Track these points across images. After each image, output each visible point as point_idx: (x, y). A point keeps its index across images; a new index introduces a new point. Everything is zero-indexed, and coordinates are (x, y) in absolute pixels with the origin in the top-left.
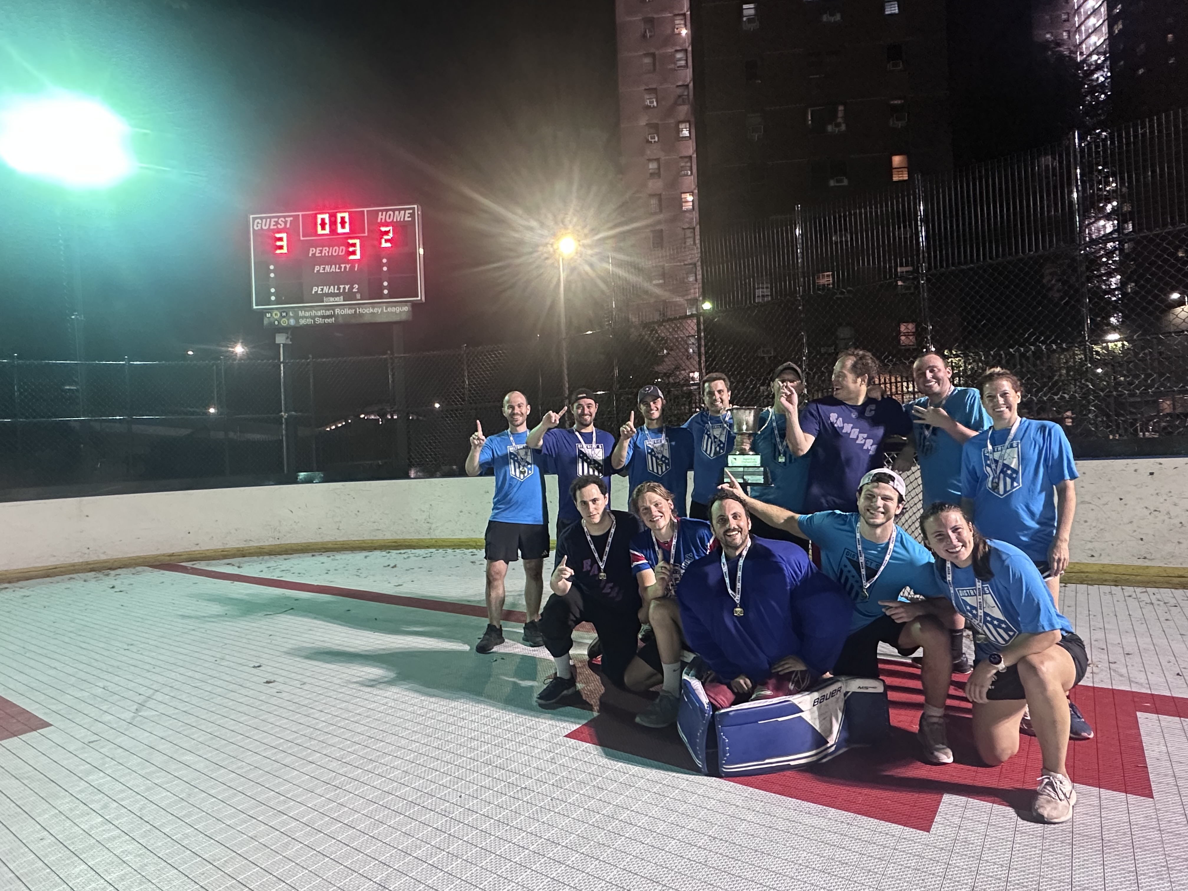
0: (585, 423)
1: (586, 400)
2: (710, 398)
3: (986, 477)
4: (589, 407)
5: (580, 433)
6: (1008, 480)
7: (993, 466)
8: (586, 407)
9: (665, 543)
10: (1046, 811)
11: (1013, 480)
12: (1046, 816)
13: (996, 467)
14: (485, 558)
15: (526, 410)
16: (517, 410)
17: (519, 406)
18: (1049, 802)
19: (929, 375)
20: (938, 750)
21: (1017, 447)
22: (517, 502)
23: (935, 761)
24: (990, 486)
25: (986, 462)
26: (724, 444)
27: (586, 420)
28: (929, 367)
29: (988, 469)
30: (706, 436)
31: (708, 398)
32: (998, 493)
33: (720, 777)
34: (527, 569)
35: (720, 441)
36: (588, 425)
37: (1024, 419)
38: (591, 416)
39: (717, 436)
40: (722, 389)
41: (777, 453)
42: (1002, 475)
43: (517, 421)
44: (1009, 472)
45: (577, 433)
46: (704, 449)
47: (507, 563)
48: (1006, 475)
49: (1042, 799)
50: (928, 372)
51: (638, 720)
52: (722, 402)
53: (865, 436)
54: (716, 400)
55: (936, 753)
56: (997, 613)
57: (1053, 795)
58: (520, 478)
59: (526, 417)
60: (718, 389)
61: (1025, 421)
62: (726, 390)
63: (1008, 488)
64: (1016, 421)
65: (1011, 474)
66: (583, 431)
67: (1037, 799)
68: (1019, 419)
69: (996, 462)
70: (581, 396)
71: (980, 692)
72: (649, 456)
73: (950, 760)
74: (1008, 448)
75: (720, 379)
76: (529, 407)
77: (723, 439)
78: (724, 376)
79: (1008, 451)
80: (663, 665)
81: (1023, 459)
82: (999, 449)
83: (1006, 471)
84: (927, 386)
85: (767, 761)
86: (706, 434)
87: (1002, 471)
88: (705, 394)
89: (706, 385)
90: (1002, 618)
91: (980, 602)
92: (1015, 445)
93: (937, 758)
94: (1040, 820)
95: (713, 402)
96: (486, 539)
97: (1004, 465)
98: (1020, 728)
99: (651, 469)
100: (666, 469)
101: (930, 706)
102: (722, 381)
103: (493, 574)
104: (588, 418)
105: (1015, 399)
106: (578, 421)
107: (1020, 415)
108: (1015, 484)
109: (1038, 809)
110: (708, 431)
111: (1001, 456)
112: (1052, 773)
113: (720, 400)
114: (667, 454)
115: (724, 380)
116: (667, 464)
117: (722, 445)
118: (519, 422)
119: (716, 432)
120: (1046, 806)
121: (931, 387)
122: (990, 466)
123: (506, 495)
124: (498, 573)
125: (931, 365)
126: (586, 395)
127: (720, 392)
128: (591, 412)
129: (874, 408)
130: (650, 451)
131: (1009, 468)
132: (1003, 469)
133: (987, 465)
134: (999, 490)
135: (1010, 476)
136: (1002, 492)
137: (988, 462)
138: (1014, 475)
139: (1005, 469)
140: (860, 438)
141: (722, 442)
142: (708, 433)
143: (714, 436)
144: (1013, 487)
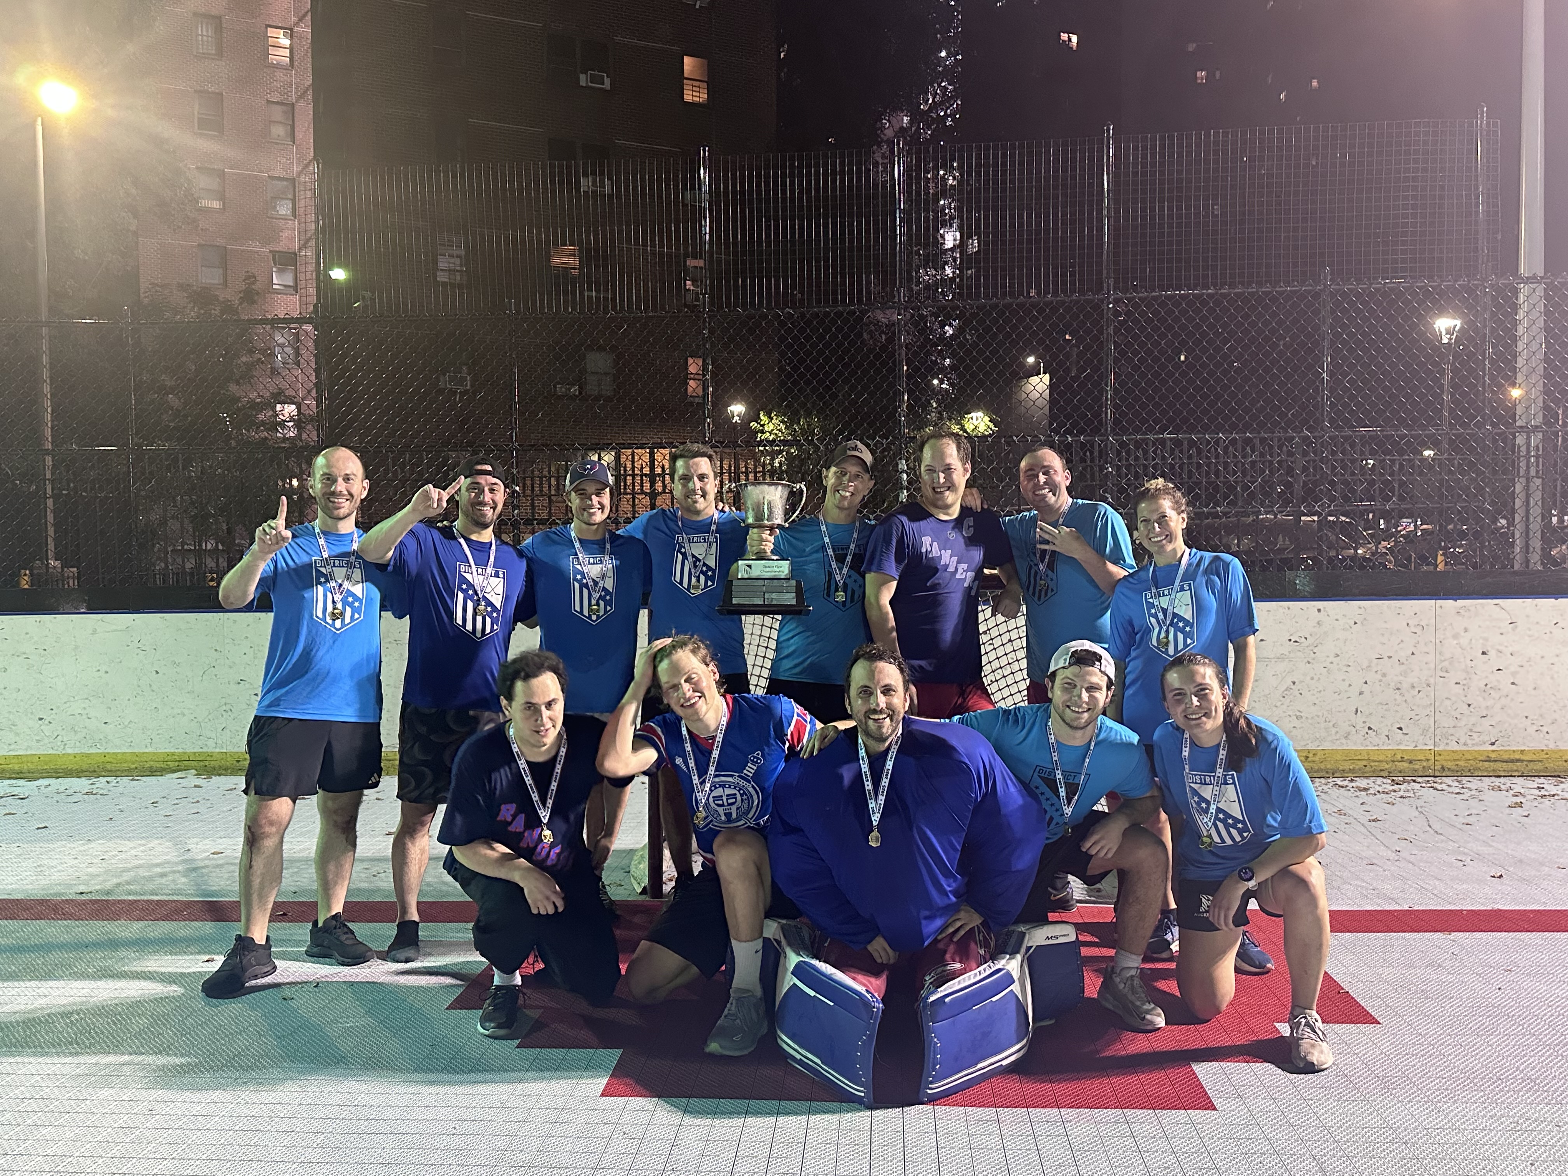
0: (482, 520)
2: (685, 486)
4: (492, 491)
5: (467, 540)
6: (1180, 636)
7: (1161, 616)
8: (486, 489)
9: (708, 739)
10: (1315, 1057)
11: (1186, 635)
12: (1316, 1063)
15: (360, 488)
16: (341, 486)
17: (347, 479)
19: (1042, 478)
20: (1148, 1012)
21: (1190, 589)
23: (1150, 1027)
24: (1155, 642)
25: (1149, 611)
26: (714, 571)
27: (484, 516)
28: (1045, 467)
29: (1153, 620)
30: (680, 556)
31: (680, 487)
32: (1166, 652)
34: (326, 812)
35: (705, 564)
36: (486, 526)
37: (1194, 550)
38: (494, 508)
39: (700, 557)
40: (706, 472)
41: (833, 588)
42: (1172, 630)
43: (337, 508)
44: (1181, 624)
45: (462, 541)
46: (678, 579)
47: (294, 802)
48: (1177, 629)
49: (1305, 1044)
50: (1041, 474)
51: (713, 1047)
52: (704, 496)
53: (965, 566)
54: (694, 492)
55: (1148, 1017)
56: (1235, 810)
58: (333, 625)
59: (358, 502)
60: (700, 472)
61: (1195, 554)
62: (712, 475)
63: (1180, 646)
64: (1184, 554)
65: (1184, 627)
66: (474, 537)
67: (1299, 1046)
68: (1188, 550)
69: (1165, 611)
70: (479, 467)
72: (577, 585)
73: (1163, 1023)
74: (1177, 592)
75: (703, 455)
76: (366, 483)
77: (712, 563)
78: (711, 452)
79: (1180, 595)
80: (735, 944)
81: (1198, 607)
82: (1166, 592)
83: (1177, 623)
84: (1038, 495)
86: (679, 551)
87: (1171, 624)
88: (676, 478)
89: (680, 463)
90: (1239, 814)
92: (1186, 587)
93: (1151, 1023)
94: (1311, 1069)
95: (689, 494)
97: (1175, 615)
99: (578, 608)
100: (606, 611)
102: (706, 459)
104: (489, 513)
106: (466, 515)
107: (1188, 544)
108: (1189, 641)
109: (1305, 1057)
110: (681, 547)
111: (1171, 602)
112: (1306, 1011)
113: (699, 492)
114: (609, 584)
115: (710, 457)
116: (607, 603)
117: (710, 573)
118: (340, 512)
119: (698, 549)
120: (1312, 1051)
121: (1045, 496)
122: (1156, 616)
124: (271, 823)
125: (1046, 464)
126: (489, 468)
127: (702, 477)
128: (493, 501)
129: (972, 524)
130: (579, 577)
131: (1181, 619)
132: (1172, 620)
133: (1150, 615)
134: (1167, 649)
135: (1182, 631)
136: (1171, 651)
137: (1153, 611)
138: (1188, 629)
139: (1175, 620)
140: (960, 571)
141: (709, 568)
142: (683, 550)
143: (693, 556)
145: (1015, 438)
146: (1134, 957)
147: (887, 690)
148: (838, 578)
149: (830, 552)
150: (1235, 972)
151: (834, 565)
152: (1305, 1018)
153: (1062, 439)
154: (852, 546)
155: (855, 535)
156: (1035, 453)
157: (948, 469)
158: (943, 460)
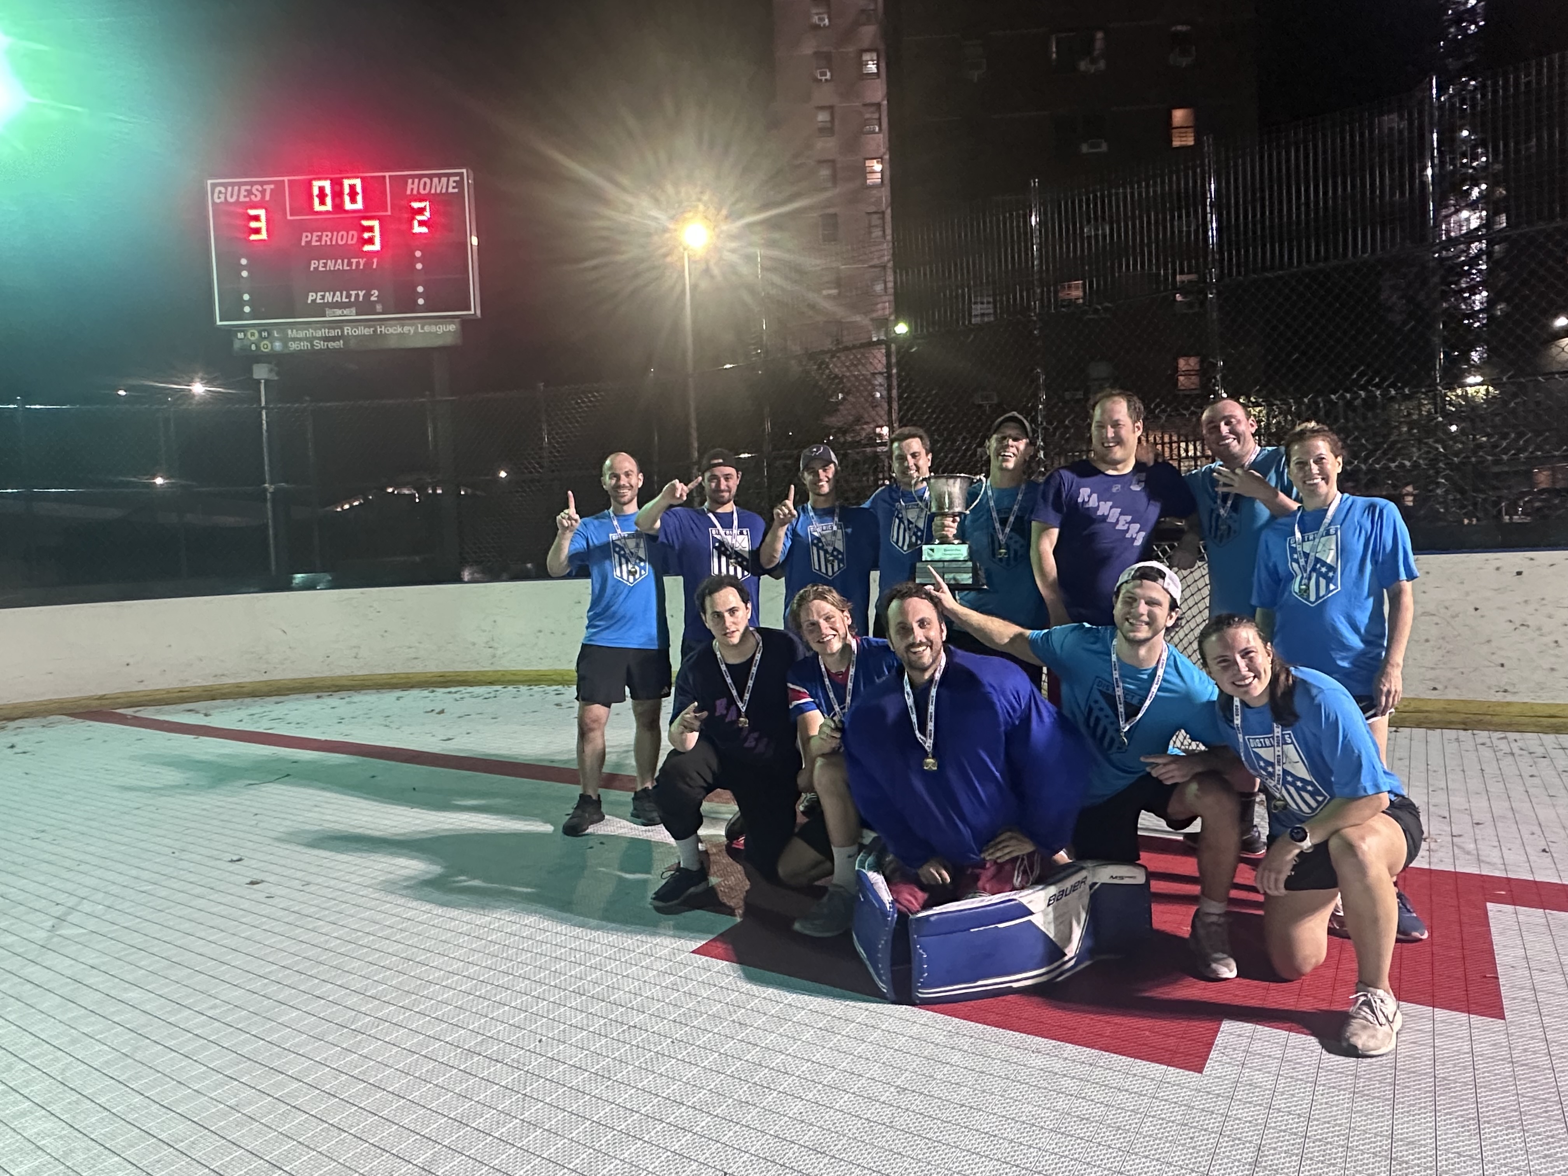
0: (722, 500)
1: (722, 468)
2: (901, 464)
3: (1291, 577)
4: (727, 479)
5: (715, 514)
6: (1323, 582)
7: (1302, 561)
8: (722, 478)
9: (837, 674)
10: (1361, 1041)
11: (1329, 581)
12: (1360, 1046)
13: (1306, 562)
14: (577, 698)
15: (637, 480)
16: (624, 481)
17: (627, 475)
18: (1365, 1027)
19: (1225, 429)
20: (1217, 961)
21: (1336, 533)
22: (624, 617)
23: (1212, 976)
24: (1296, 589)
25: (1292, 556)
28: (1227, 418)
29: (1295, 565)
30: (897, 521)
31: (897, 465)
32: (1307, 599)
33: (913, 1004)
34: (638, 715)
35: (916, 526)
37: (1346, 495)
39: (913, 520)
40: (918, 451)
41: (997, 547)
42: (1314, 575)
43: (623, 496)
44: (1324, 570)
45: (710, 514)
46: (895, 539)
47: (608, 707)
48: (1320, 574)
49: (1356, 1024)
50: (1223, 425)
51: (797, 926)
53: (1129, 518)
54: (909, 468)
55: (1214, 966)
56: (1302, 771)
57: (1370, 1018)
58: (628, 581)
59: (636, 490)
60: (913, 451)
61: (1347, 498)
63: (1322, 592)
64: (1335, 498)
65: (1327, 573)
66: (719, 510)
67: (1348, 1024)
69: (1306, 555)
70: (715, 461)
71: (1276, 880)
72: (815, 549)
73: (1233, 974)
74: (1322, 536)
75: (915, 436)
76: (641, 476)
77: (921, 525)
78: (920, 433)
79: (1323, 539)
80: (833, 848)
81: (1343, 551)
82: (1311, 537)
83: (1320, 568)
84: (1221, 445)
85: (980, 983)
86: (897, 517)
87: (1314, 569)
88: (894, 458)
90: (1308, 777)
91: (1279, 756)
92: (1332, 531)
93: (1215, 971)
94: (1353, 1052)
95: (905, 471)
96: (578, 671)
97: (1318, 560)
98: (1329, 929)
99: (817, 568)
100: (839, 568)
101: (1206, 899)
102: (918, 440)
103: (588, 721)
104: (727, 494)
105: (1334, 466)
106: (710, 498)
107: (1341, 489)
108: (1332, 587)
109: (1349, 1037)
110: (899, 512)
111: (1314, 548)
112: (1371, 989)
113: (915, 468)
114: (840, 545)
115: (921, 438)
116: (840, 561)
117: (919, 534)
118: (626, 499)
119: (912, 515)
120: (1359, 1032)
121: (1228, 445)
122: (1297, 562)
123: (608, 607)
124: (594, 721)
130: (815, 541)
131: (1324, 564)
132: (1315, 565)
133: (1294, 560)
134: (1308, 596)
135: (1325, 576)
136: (1313, 598)
137: (1295, 556)
138: (1331, 574)
139: (1318, 566)
140: (1122, 522)
141: (919, 529)
142: (900, 516)
143: (908, 520)
144: (1328, 591)
147: (923, 624)
148: (1001, 537)
151: (997, 526)
152: (1366, 995)
157: (1116, 425)
158: (1111, 417)
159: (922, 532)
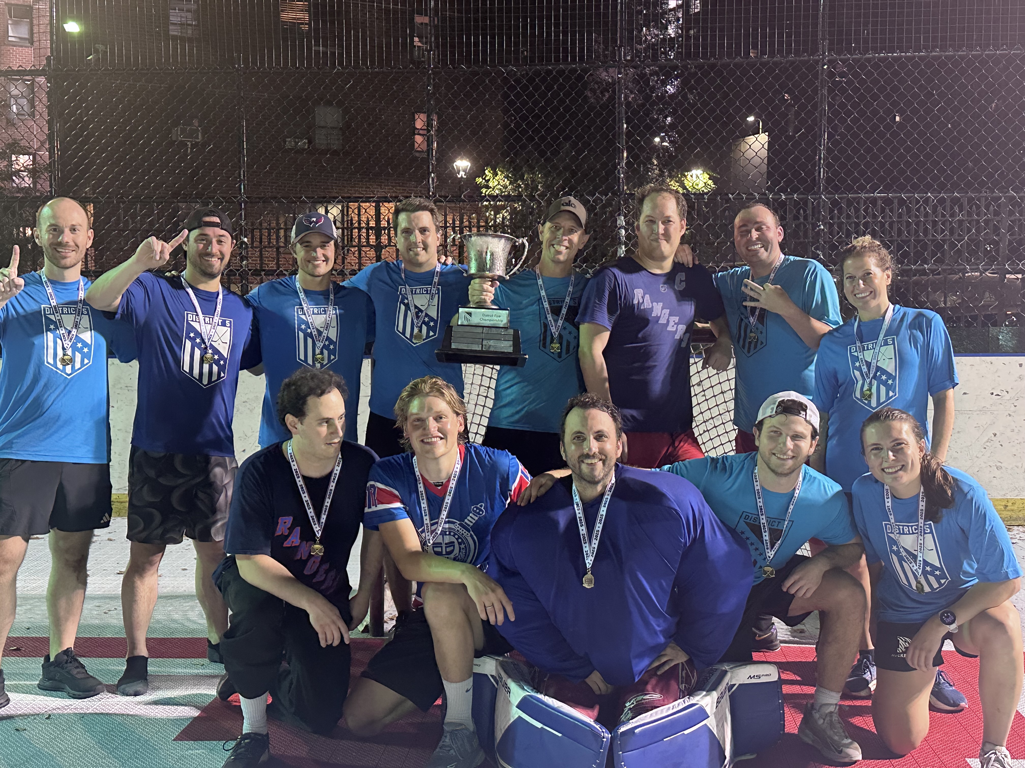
0: (209, 270)
1: (215, 228)
2: (407, 239)
3: (853, 383)
4: (220, 242)
5: (195, 290)
6: (883, 389)
7: (865, 369)
8: (214, 241)
9: (436, 485)
11: (889, 388)
13: (868, 370)
15: (86, 238)
16: (67, 237)
17: (73, 229)
19: (755, 234)
20: (846, 746)
21: (894, 344)
24: (858, 394)
25: (853, 363)
27: (211, 266)
28: (757, 223)
29: (857, 373)
30: (403, 307)
31: (402, 240)
32: (869, 404)
34: (57, 550)
35: (427, 315)
36: (212, 276)
37: (898, 306)
38: (222, 259)
39: (423, 308)
40: (428, 226)
41: (549, 339)
42: (875, 383)
43: (65, 258)
44: (884, 377)
45: (190, 291)
46: (401, 329)
47: (27, 541)
48: (880, 382)
50: (753, 230)
52: (425, 248)
53: (676, 319)
54: (416, 245)
56: (933, 558)
58: (64, 371)
60: (421, 226)
61: (899, 310)
62: (433, 228)
63: (883, 398)
64: (888, 310)
65: (887, 380)
66: (202, 287)
68: (892, 307)
69: (869, 365)
70: (207, 219)
72: (301, 335)
74: (881, 346)
75: (425, 208)
77: (433, 313)
78: (432, 205)
79: (883, 349)
80: (445, 684)
81: (900, 361)
82: (870, 346)
83: (880, 376)
84: (750, 250)
86: (401, 302)
87: (875, 377)
88: (399, 232)
89: (402, 217)
90: (938, 563)
92: (890, 342)
95: (411, 247)
97: (878, 369)
99: (302, 357)
100: (329, 360)
102: (428, 213)
105: (883, 280)
106: (194, 265)
107: (892, 300)
108: (891, 394)
110: (404, 298)
111: (875, 356)
112: (998, 747)
113: (421, 245)
114: (333, 334)
115: (432, 211)
116: (331, 352)
117: (432, 324)
118: (68, 262)
119: (421, 301)
121: (756, 252)
122: (860, 369)
124: (6, 560)
125: (758, 220)
126: (217, 220)
127: (423, 230)
128: (221, 253)
129: (684, 279)
130: (303, 327)
131: (884, 372)
132: (876, 373)
133: (855, 368)
134: (870, 401)
135: (885, 383)
136: (874, 403)
137: (857, 364)
138: (890, 382)
139: (879, 373)
140: (671, 323)
141: (431, 319)
142: (406, 301)
143: (416, 307)
144: (888, 398)
145: (730, 196)
146: (834, 694)
147: (599, 436)
148: (553, 330)
149: (546, 305)
150: (930, 710)
151: (550, 317)
152: (995, 754)
153: (777, 197)
154: (568, 299)
155: (571, 289)
156: (749, 210)
157: (667, 221)
158: (662, 213)
159: (436, 322)
